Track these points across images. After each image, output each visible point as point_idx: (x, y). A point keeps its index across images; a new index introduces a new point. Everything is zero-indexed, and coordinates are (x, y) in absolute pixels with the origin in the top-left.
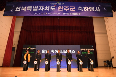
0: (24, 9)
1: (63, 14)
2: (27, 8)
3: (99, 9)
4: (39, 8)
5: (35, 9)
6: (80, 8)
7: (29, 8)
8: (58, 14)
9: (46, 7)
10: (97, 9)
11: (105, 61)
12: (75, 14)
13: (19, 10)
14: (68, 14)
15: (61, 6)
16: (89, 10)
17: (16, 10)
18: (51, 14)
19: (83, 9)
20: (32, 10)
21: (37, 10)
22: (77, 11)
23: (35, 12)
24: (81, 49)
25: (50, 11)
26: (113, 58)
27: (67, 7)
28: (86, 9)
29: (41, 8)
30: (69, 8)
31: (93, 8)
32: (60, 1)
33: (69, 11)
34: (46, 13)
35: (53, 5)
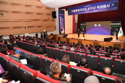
0: (74, 11)
1: (90, 12)
3: (109, 5)
4: (80, 10)
6: (98, 7)
8: (88, 12)
9: (83, 9)
10: (107, 6)
12: (96, 11)
14: (93, 11)
15: (89, 7)
16: (103, 7)
17: (72, 12)
18: (85, 13)
19: (100, 7)
20: (77, 11)
21: (79, 11)
22: (96, 9)
23: (79, 12)
24: (112, 24)
25: (85, 11)
27: (92, 7)
28: (101, 7)
29: (81, 10)
30: (93, 7)
31: (106, 5)
34: (83, 12)
35: (85, 7)
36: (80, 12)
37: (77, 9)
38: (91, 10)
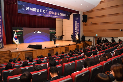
0: (31, 9)
1: (52, 16)
2: (33, 9)
5: (38, 10)
6: (58, 14)
7: (34, 10)
8: (49, 16)
9: (44, 10)
10: (64, 15)
11: (59, 37)
12: (57, 17)
13: (28, 9)
15: (51, 11)
17: (26, 10)
18: (46, 16)
20: (36, 11)
21: (39, 11)
23: (38, 13)
24: (50, 31)
25: (46, 14)
26: (64, 35)
27: (53, 12)
28: (61, 14)
29: (41, 11)
32: (50, 7)
33: (54, 15)
34: (44, 15)
35: (47, 10)
36: (40, 13)
37: (36, 8)
38: (52, 15)
